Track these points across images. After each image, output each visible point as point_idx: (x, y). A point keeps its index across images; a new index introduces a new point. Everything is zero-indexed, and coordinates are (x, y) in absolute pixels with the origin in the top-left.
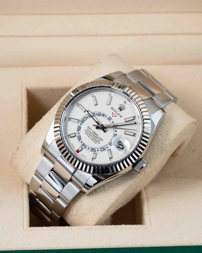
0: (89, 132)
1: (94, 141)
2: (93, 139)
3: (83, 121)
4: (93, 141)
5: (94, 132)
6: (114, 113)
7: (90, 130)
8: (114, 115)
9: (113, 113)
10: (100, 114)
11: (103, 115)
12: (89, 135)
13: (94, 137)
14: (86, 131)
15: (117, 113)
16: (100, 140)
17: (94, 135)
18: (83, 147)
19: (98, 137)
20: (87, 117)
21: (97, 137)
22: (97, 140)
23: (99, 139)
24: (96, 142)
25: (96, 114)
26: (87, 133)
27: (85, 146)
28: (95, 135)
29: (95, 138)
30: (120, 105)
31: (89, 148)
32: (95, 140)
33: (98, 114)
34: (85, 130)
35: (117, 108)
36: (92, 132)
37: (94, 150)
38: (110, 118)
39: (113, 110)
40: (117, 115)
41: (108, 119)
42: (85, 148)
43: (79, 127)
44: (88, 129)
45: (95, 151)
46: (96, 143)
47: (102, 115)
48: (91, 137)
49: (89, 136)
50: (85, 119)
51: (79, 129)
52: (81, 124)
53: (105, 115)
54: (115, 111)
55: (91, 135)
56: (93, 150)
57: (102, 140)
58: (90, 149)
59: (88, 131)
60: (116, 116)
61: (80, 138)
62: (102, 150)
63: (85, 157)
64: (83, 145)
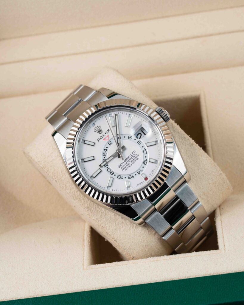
0: (125, 166)
1: (136, 160)
2: (133, 162)
3: (111, 173)
4: (136, 162)
5: (125, 161)
6: (104, 138)
7: (122, 165)
8: (107, 139)
9: (104, 140)
10: (104, 154)
11: (106, 150)
12: (128, 166)
13: (131, 161)
14: (124, 169)
15: (104, 134)
16: (135, 154)
17: (128, 161)
18: (141, 173)
19: (131, 156)
20: (107, 168)
21: (131, 158)
22: (134, 157)
23: (133, 155)
24: (136, 159)
25: (104, 158)
26: (126, 168)
27: (140, 171)
28: (129, 159)
29: (132, 159)
30: (95, 131)
31: (143, 167)
32: (134, 160)
33: (104, 156)
34: (122, 170)
35: (99, 136)
36: (125, 163)
37: (145, 161)
38: (109, 143)
39: (100, 139)
40: (106, 135)
41: (110, 145)
42: (142, 171)
43: (118, 177)
44: (121, 167)
45: (147, 160)
46: (138, 158)
47: (106, 152)
48: (131, 164)
49: (130, 166)
50: (109, 170)
51: (120, 177)
52: (115, 175)
53: (106, 149)
54: (101, 137)
55: (128, 163)
56: (146, 163)
57: (135, 152)
58: (144, 165)
59: (123, 168)
60: (108, 136)
61: (131, 177)
62: (145, 152)
63: (153, 171)
64: (139, 173)
